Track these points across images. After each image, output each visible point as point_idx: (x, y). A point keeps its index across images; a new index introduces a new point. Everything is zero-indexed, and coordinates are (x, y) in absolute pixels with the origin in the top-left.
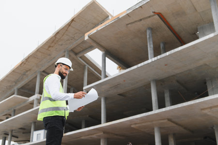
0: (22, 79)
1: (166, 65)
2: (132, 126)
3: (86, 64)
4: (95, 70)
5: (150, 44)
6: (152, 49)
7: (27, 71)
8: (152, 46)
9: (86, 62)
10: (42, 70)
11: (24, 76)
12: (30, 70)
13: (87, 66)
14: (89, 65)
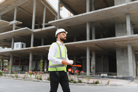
0: (4, 10)
1: (97, 15)
2: (76, 46)
3: (45, 4)
4: (50, 8)
5: (88, 1)
6: (89, 4)
7: (8, 5)
8: (89, 2)
9: (45, 3)
10: (18, 6)
11: (6, 8)
12: (10, 5)
13: (46, 5)
14: (47, 5)
